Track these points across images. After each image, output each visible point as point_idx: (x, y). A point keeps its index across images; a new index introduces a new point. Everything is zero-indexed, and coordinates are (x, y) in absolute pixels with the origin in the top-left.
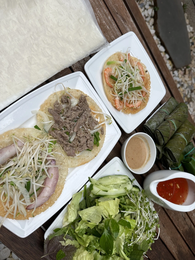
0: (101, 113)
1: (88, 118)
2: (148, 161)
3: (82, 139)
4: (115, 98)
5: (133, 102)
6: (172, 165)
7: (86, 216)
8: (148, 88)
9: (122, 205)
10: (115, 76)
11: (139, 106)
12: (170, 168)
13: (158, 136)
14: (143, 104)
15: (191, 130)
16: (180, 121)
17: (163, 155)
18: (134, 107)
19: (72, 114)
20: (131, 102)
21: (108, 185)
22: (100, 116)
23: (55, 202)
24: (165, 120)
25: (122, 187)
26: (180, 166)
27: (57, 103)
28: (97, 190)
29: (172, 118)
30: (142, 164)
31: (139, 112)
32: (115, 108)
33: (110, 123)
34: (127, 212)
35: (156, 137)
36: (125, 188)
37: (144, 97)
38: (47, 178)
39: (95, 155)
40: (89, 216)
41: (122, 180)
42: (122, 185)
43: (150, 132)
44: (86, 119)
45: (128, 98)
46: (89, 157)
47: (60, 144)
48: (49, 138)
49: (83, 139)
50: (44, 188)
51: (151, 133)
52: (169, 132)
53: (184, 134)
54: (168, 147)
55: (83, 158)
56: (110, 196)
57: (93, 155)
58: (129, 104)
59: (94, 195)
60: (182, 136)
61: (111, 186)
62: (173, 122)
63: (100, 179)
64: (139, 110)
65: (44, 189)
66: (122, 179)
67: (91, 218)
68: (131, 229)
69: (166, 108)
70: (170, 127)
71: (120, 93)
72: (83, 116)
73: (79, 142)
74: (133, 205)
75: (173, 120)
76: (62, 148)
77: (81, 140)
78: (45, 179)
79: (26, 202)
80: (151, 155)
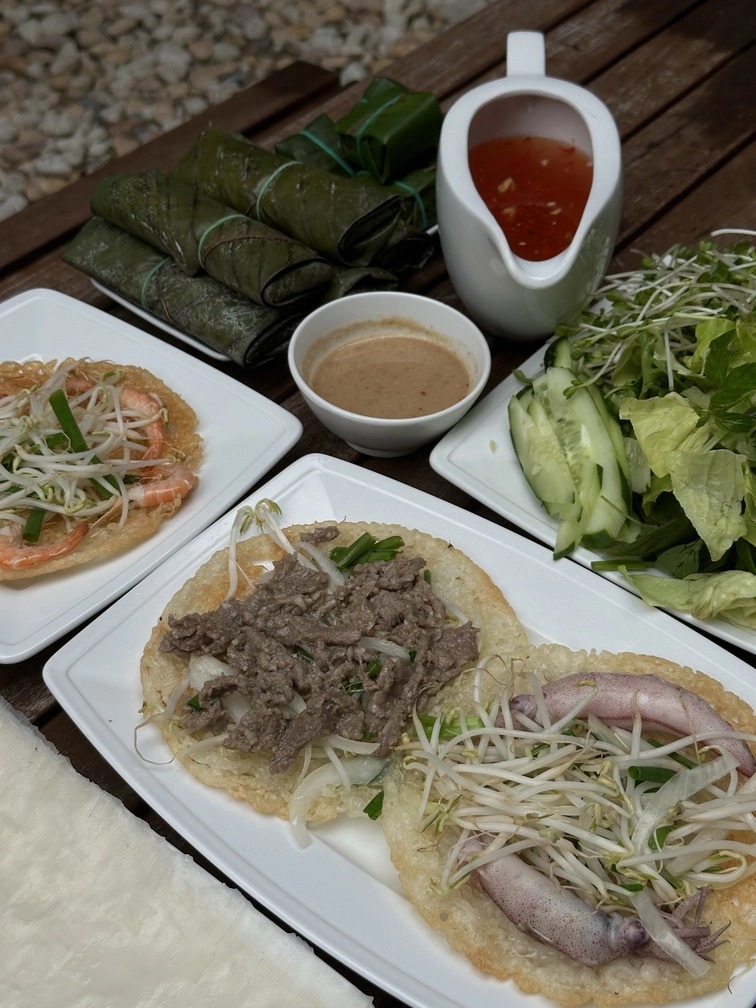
0: (233, 552)
1: (276, 597)
2: (415, 328)
3: (383, 611)
4: (137, 508)
5: (134, 429)
6: (411, 223)
7: (722, 522)
8: (36, 374)
9: (644, 390)
10: (21, 522)
11: (151, 399)
12: (430, 232)
13: (293, 287)
14: (135, 380)
15: (225, 151)
16: (196, 202)
17: (372, 265)
18: (160, 420)
19: (274, 668)
20: (134, 435)
21: (573, 473)
22: (248, 558)
23: (698, 672)
24: (201, 273)
25: (565, 412)
26: (408, 187)
27: (237, 738)
28: (604, 513)
29: (190, 237)
30: (439, 350)
31: (178, 396)
32: (187, 497)
33: (275, 507)
34: (673, 367)
35: (297, 298)
36: (569, 394)
37: (94, 384)
38: (599, 718)
39: (448, 550)
40: (722, 511)
41: (534, 419)
42: (558, 415)
43: (275, 329)
44: (282, 606)
45: (117, 453)
46: (462, 575)
47: (430, 696)
48: (416, 745)
49: (383, 607)
50: (644, 719)
51: (278, 326)
52: (263, 243)
53: (254, 181)
54: (334, 239)
55: (471, 599)
56: (617, 453)
57: (448, 556)
58: (146, 443)
59: (627, 522)
60: (264, 186)
61: (574, 457)
62: (206, 230)
63: (554, 510)
64: (166, 394)
65: (650, 714)
66: (528, 419)
67: (729, 499)
68: (737, 330)
69: (131, 278)
70: (240, 240)
71: (109, 487)
72: (270, 624)
73: (399, 620)
74: (637, 352)
75: (198, 233)
76: (448, 688)
77: (388, 613)
78: (607, 721)
79: (724, 773)
80: (387, 315)
